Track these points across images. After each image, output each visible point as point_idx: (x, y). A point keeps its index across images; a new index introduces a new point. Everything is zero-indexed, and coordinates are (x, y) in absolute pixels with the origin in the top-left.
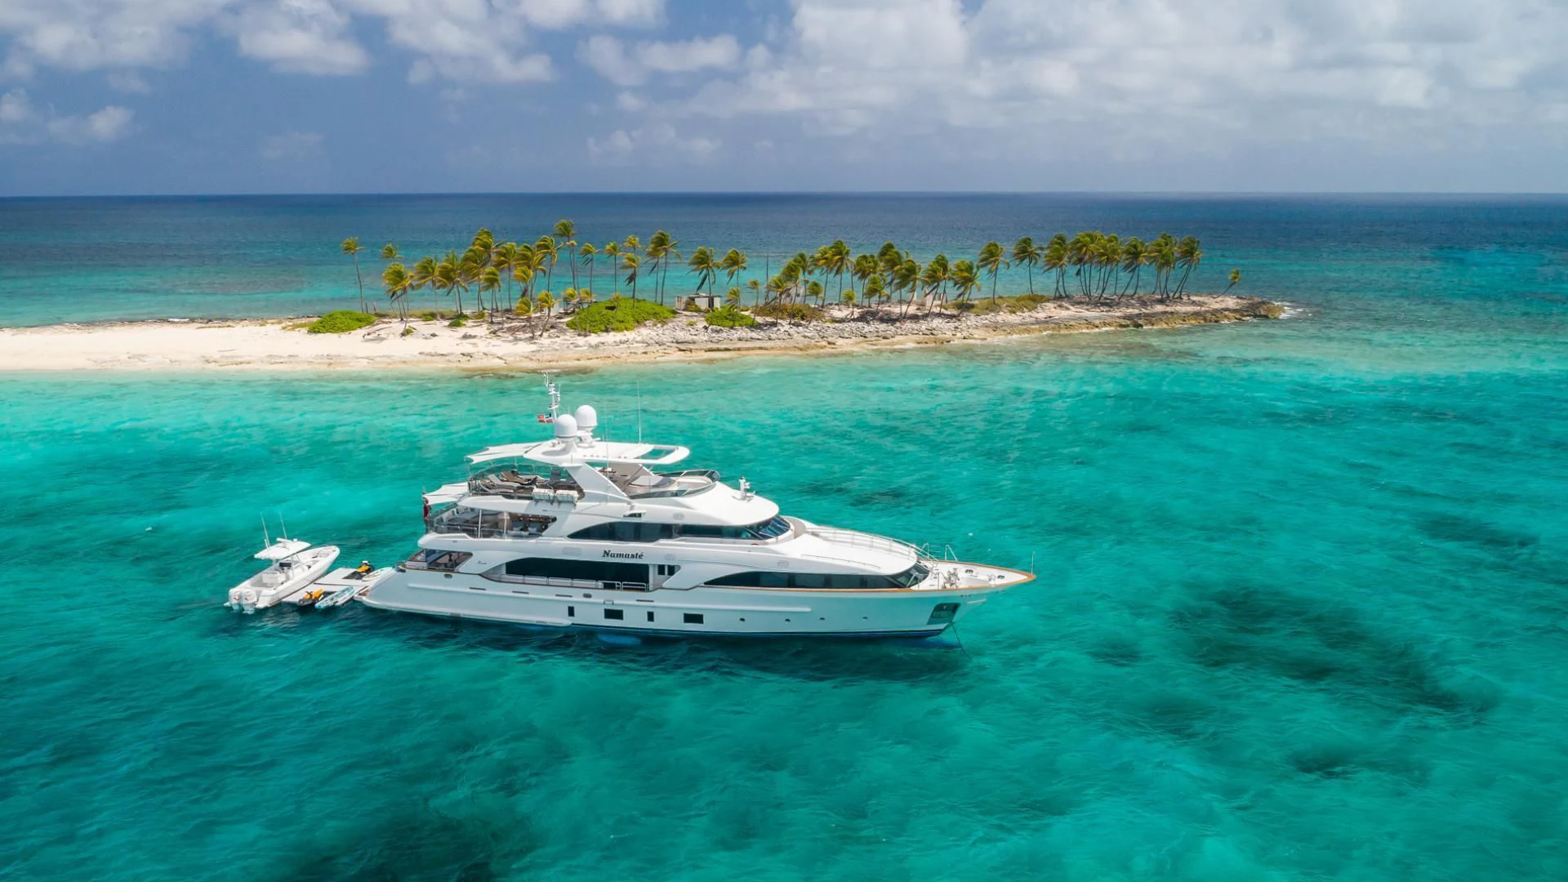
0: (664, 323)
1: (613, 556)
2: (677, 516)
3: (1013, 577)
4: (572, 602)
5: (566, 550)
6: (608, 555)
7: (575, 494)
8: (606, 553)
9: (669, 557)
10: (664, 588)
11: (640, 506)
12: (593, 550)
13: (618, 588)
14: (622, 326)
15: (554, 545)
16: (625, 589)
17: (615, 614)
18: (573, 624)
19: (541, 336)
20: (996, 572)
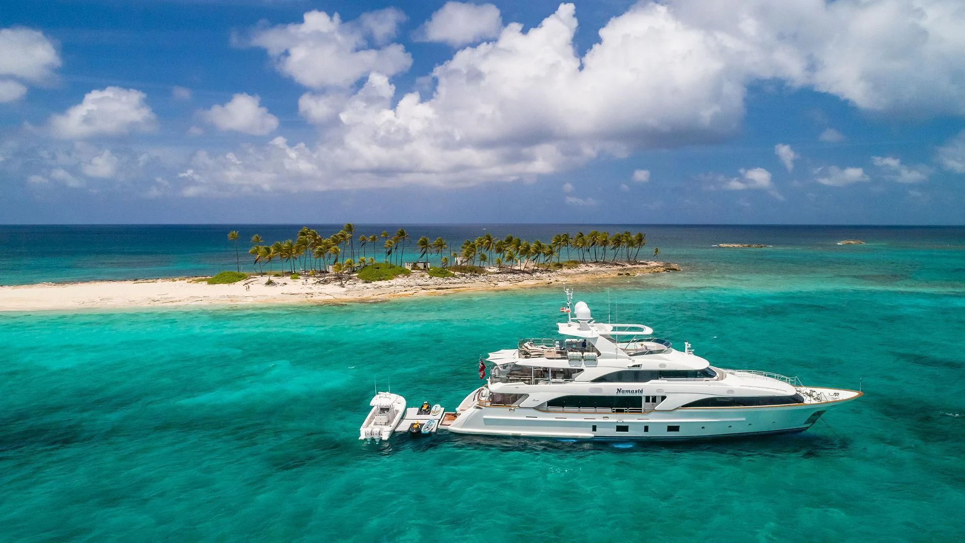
0: (408, 276)
1: (623, 391)
2: (661, 365)
3: (846, 395)
4: (596, 422)
5: (592, 390)
6: (620, 392)
7: (595, 354)
8: (619, 390)
9: (658, 391)
10: (656, 411)
11: (638, 360)
12: (610, 389)
13: (626, 412)
14: (387, 277)
15: (580, 386)
16: (630, 412)
17: (622, 428)
18: (595, 436)
19: (346, 283)
20: (832, 391)
